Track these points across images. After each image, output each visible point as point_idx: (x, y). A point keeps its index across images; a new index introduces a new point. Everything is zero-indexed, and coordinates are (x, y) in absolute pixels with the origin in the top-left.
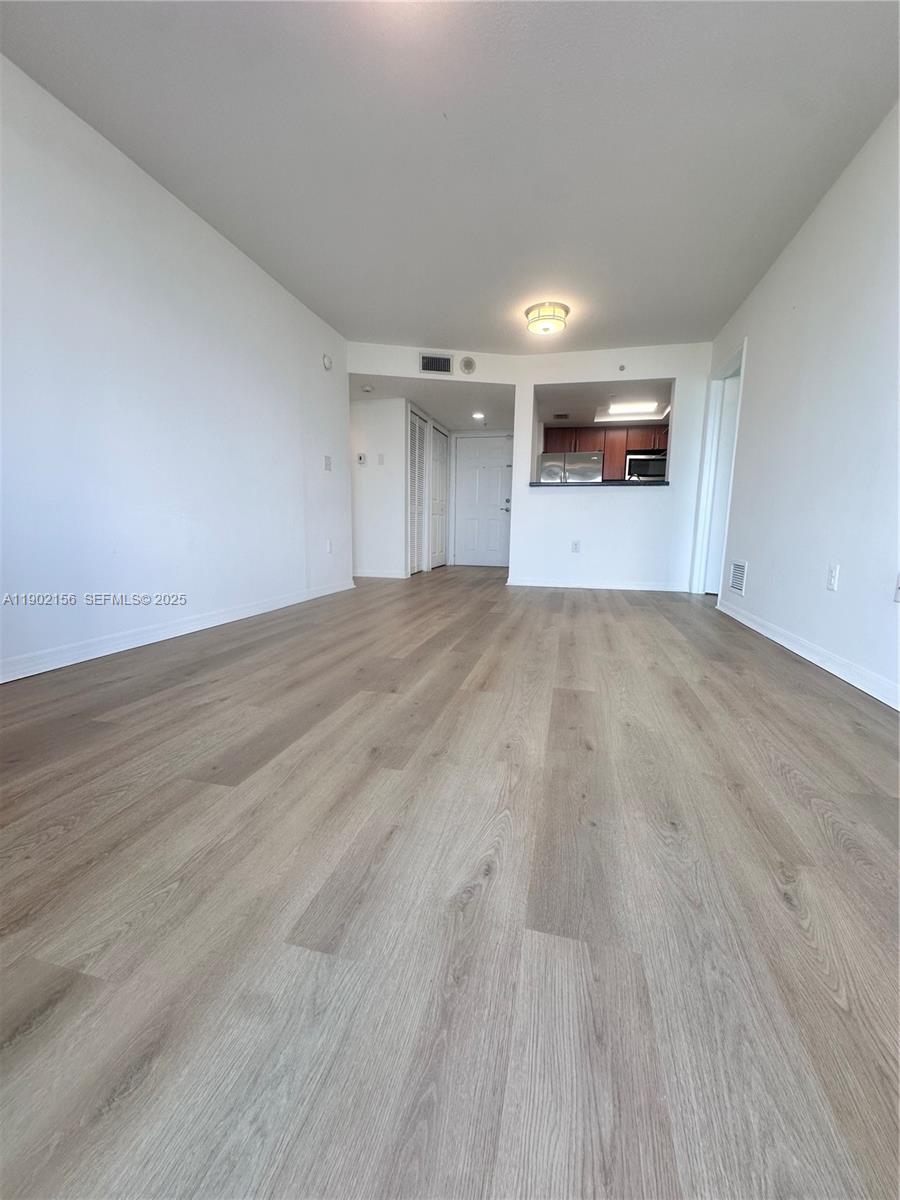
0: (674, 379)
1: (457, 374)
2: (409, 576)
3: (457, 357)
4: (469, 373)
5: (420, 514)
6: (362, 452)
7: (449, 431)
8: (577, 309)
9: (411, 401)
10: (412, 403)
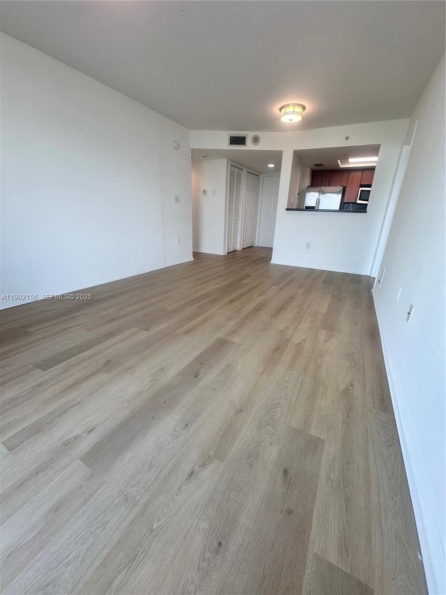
0: (380, 144)
1: (249, 146)
2: (226, 253)
3: (249, 136)
4: (256, 145)
5: (236, 221)
6: (205, 188)
7: (259, 173)
8: (310, 107)
9: (229, 159)
10: (231, 161)
